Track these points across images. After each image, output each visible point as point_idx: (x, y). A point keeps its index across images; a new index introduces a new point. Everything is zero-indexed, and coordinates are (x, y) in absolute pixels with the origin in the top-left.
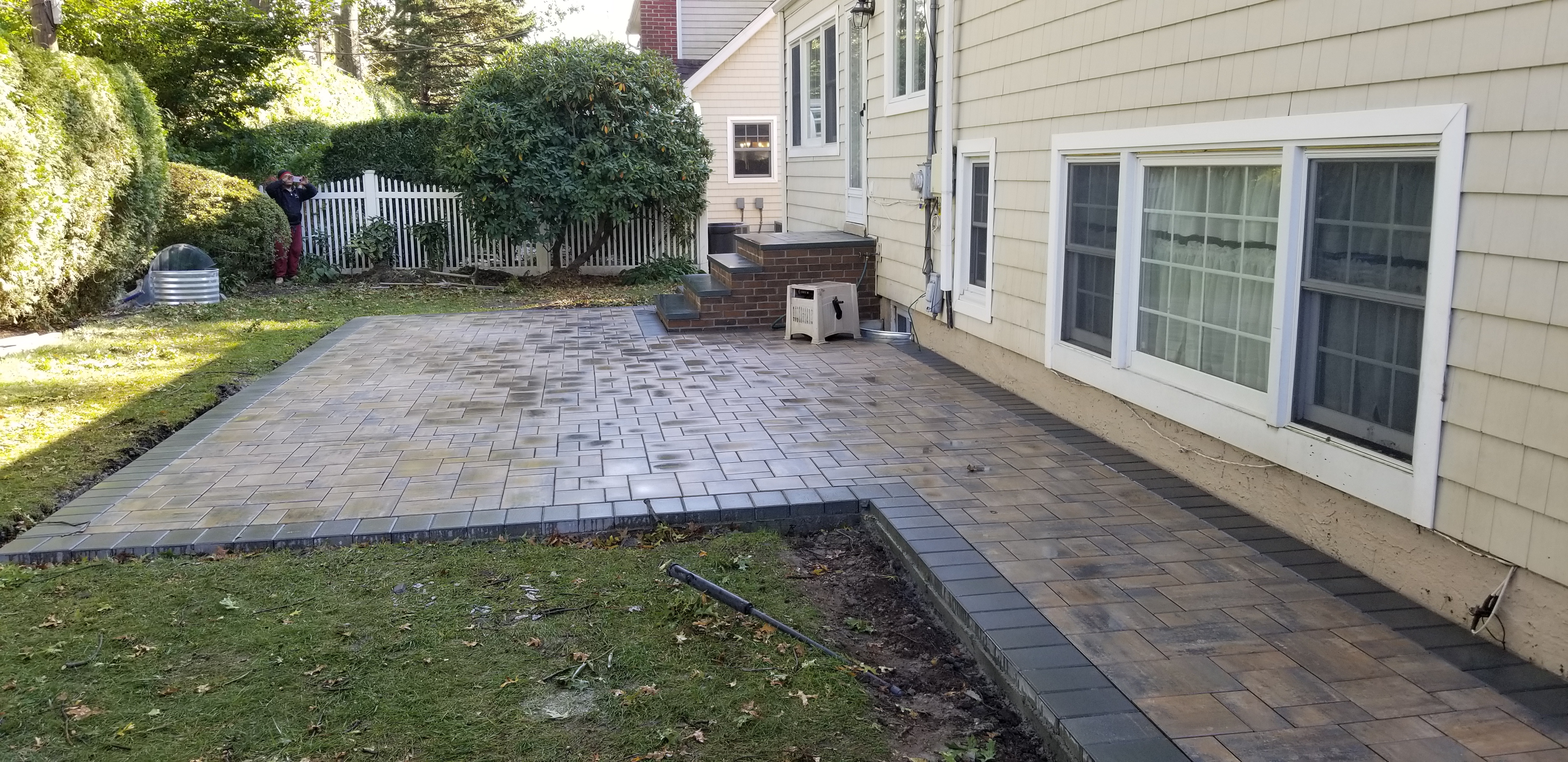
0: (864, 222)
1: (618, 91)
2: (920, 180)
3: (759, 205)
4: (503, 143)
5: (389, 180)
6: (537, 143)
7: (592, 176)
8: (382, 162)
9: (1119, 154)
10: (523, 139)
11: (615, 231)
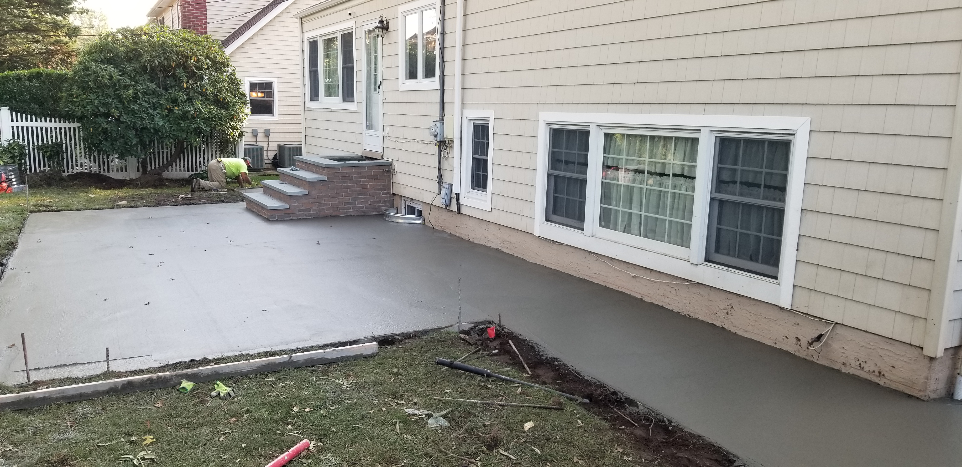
0: (382, 151)
1: (192, 61)
2: (436, 130)
3: (267, 134)
4: (114, 92)
5: (19, 114)
6: (138, 93)
7: (175, 115)
8: (14, 102)
9: (590, 126)
10: (128, 90)
11: (186, 150)
